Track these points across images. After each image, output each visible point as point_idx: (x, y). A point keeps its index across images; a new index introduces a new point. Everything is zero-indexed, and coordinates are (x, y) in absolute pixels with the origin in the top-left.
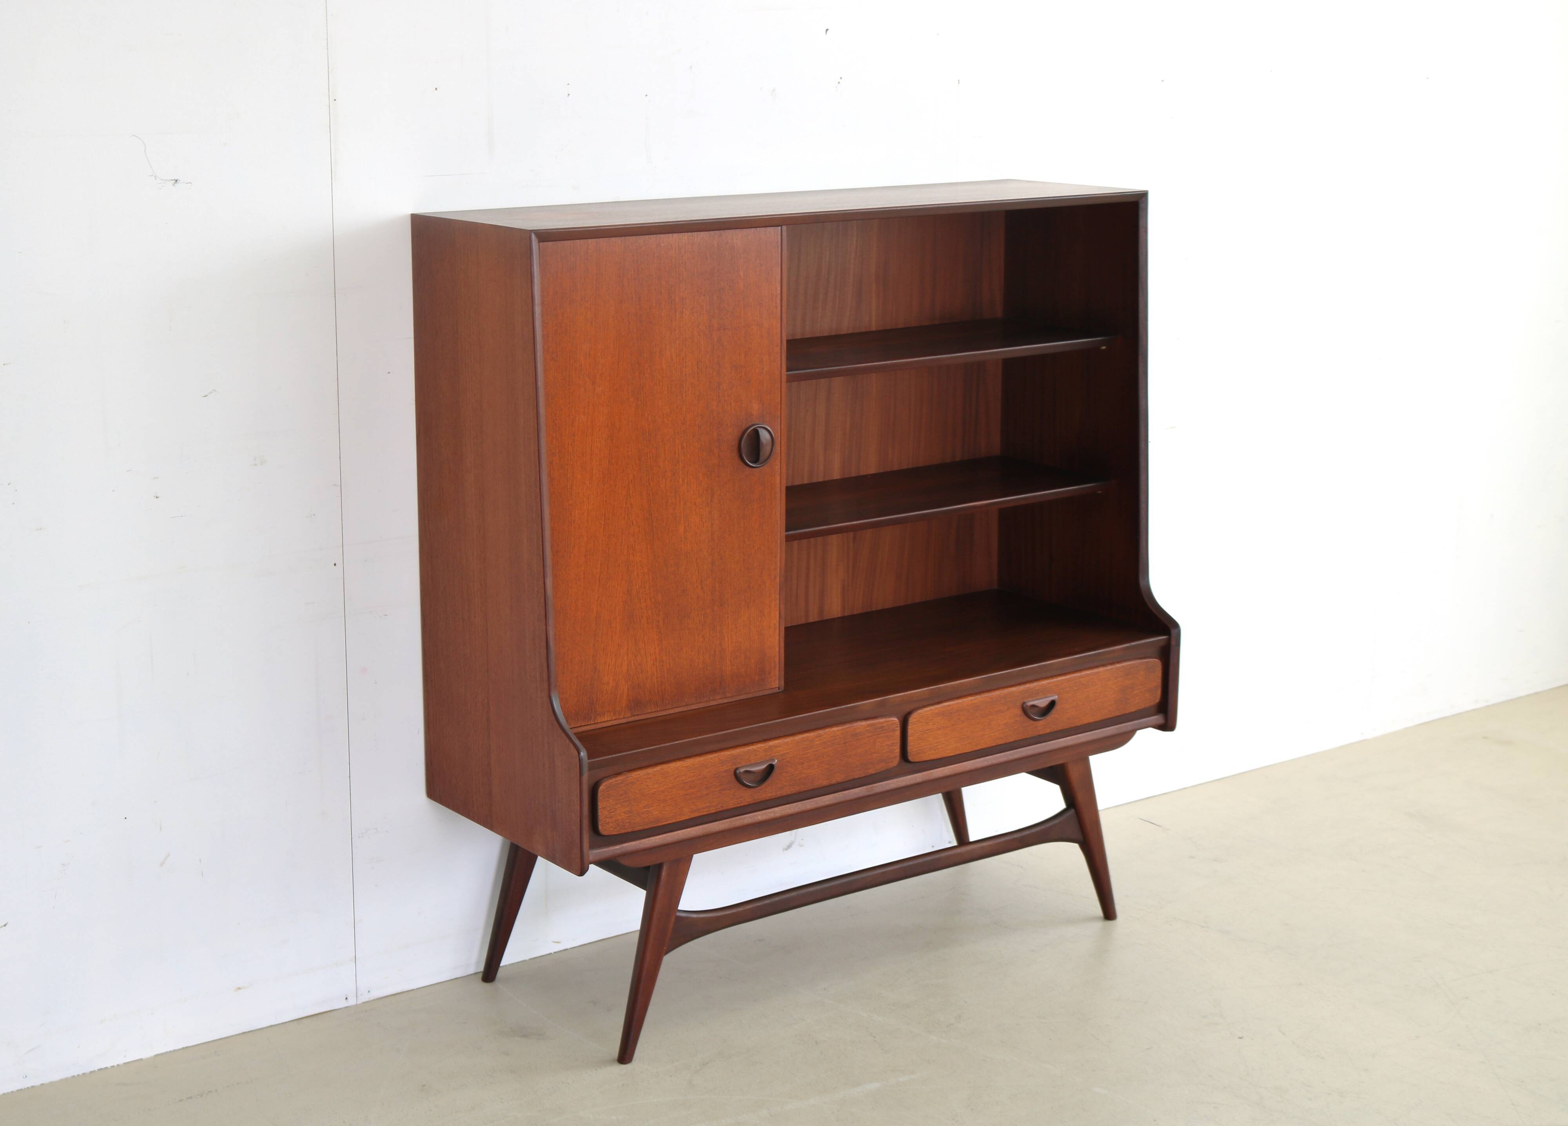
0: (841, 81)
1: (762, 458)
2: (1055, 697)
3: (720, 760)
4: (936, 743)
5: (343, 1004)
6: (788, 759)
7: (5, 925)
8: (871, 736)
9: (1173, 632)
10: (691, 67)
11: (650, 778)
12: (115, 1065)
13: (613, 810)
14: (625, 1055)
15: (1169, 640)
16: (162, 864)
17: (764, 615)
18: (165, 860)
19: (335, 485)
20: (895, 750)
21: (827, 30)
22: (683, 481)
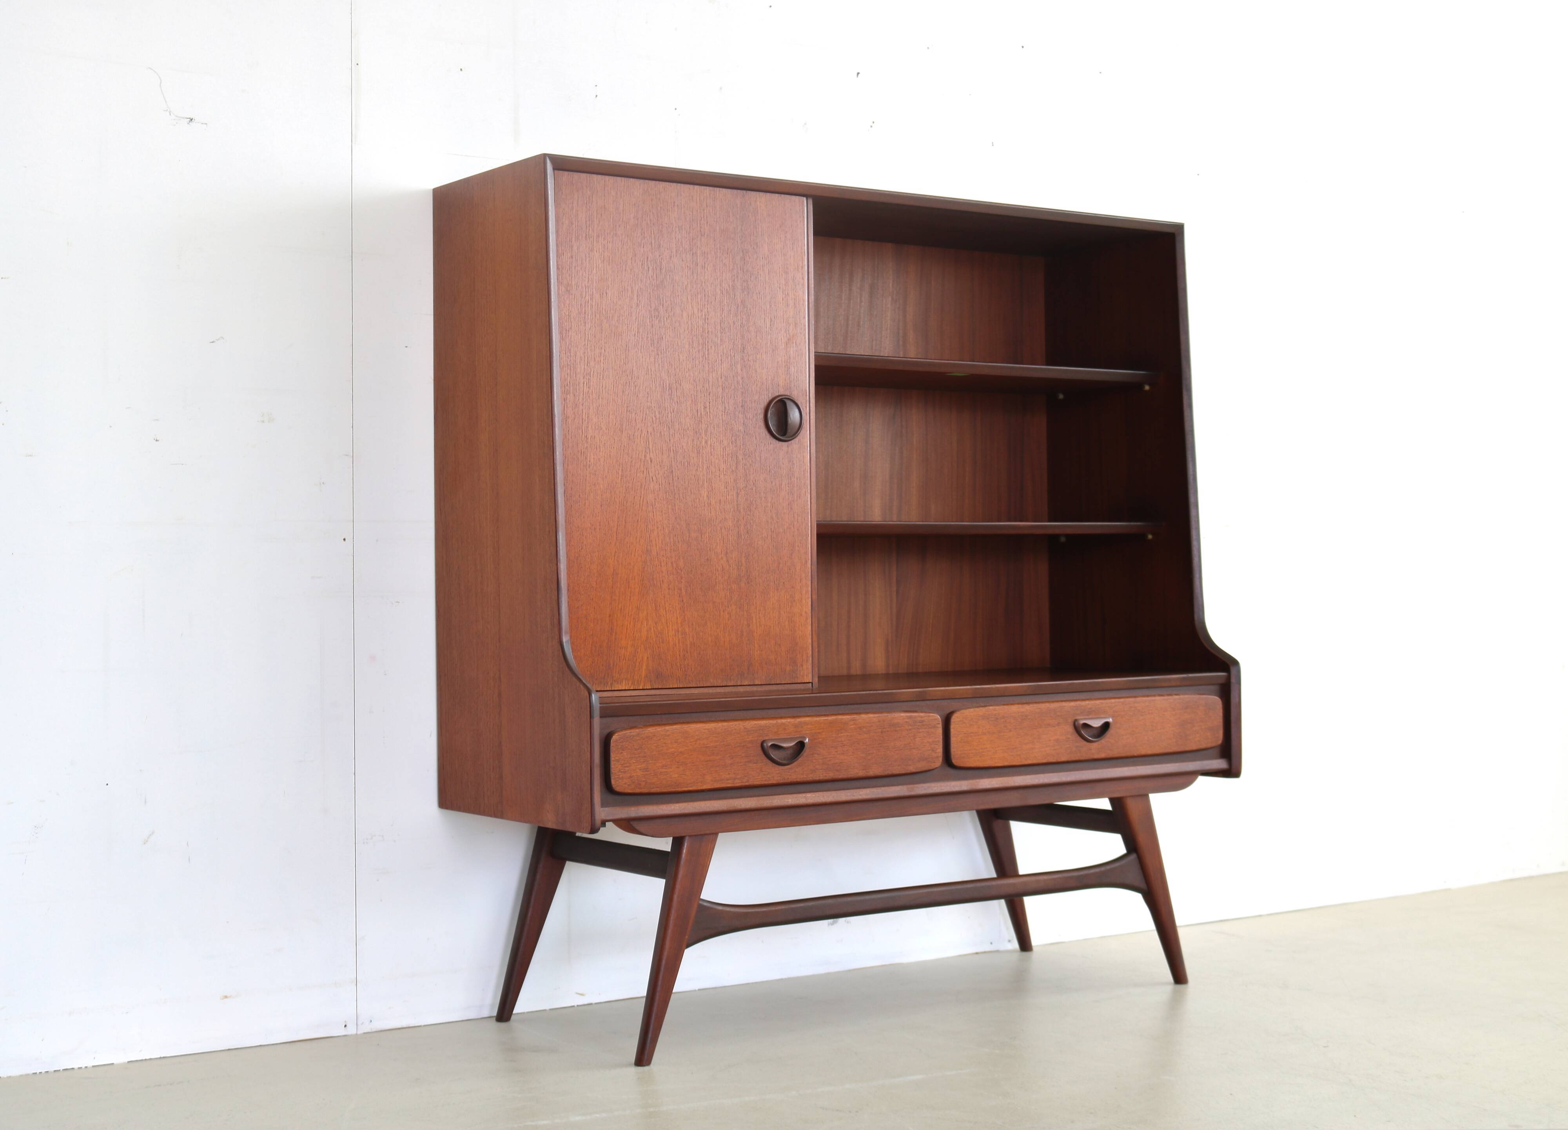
0: (872, 124)
1: (790, 431)
2: (1110, 720)
3: (745, 728)
4: (982, 749)
5: (340, 1032)
6: (820, 740)
8: (910, 730)
9: (1233, 671)
10: (721, 88)
11: (669, 735)
12: (83, 1067)
13: (628, 765)
14: (643, 1058)
15: (1229, 678)
16: (145, 842)
17: (794, 601)
18: (148, 838)
19: (347, 455)
20: (937, 749)
21: (858, 73)
22: (706, 442)
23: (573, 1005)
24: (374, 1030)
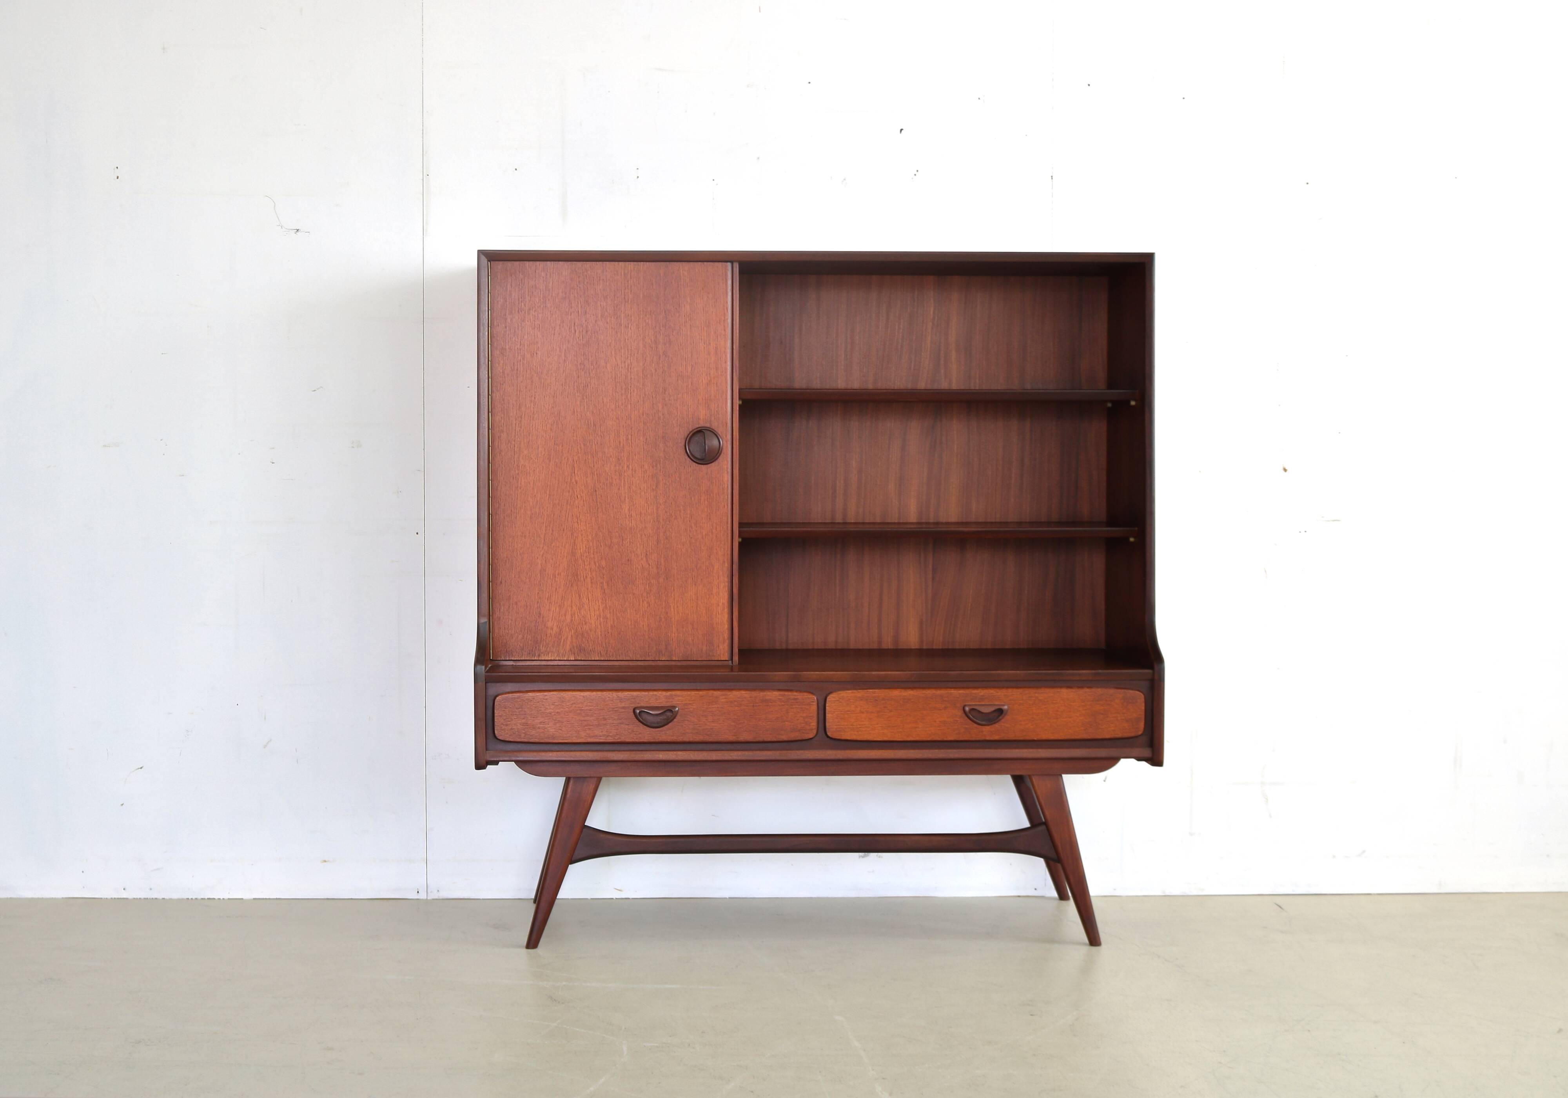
0: (916, 173)
1: (710, 456)
2: (1002, 707)
3: (618, 697)
4: (860, 725)
5: (414, 896)
6: (691, 709)
7: (141, 768)
8: (783, 705)
9: (1158, 668)
10: (758, 158)
11: (547, 699)
12: (221, 898)
13: (509, 720)
14: (533, 942)
15: (1153, 674)
16: (265, 747)
17: (712, 594)
18: (267, 743)
20: (811, 723)
21: (901, 130)
22: (628, 467)
23: (612, 897)
24: (441, 898)
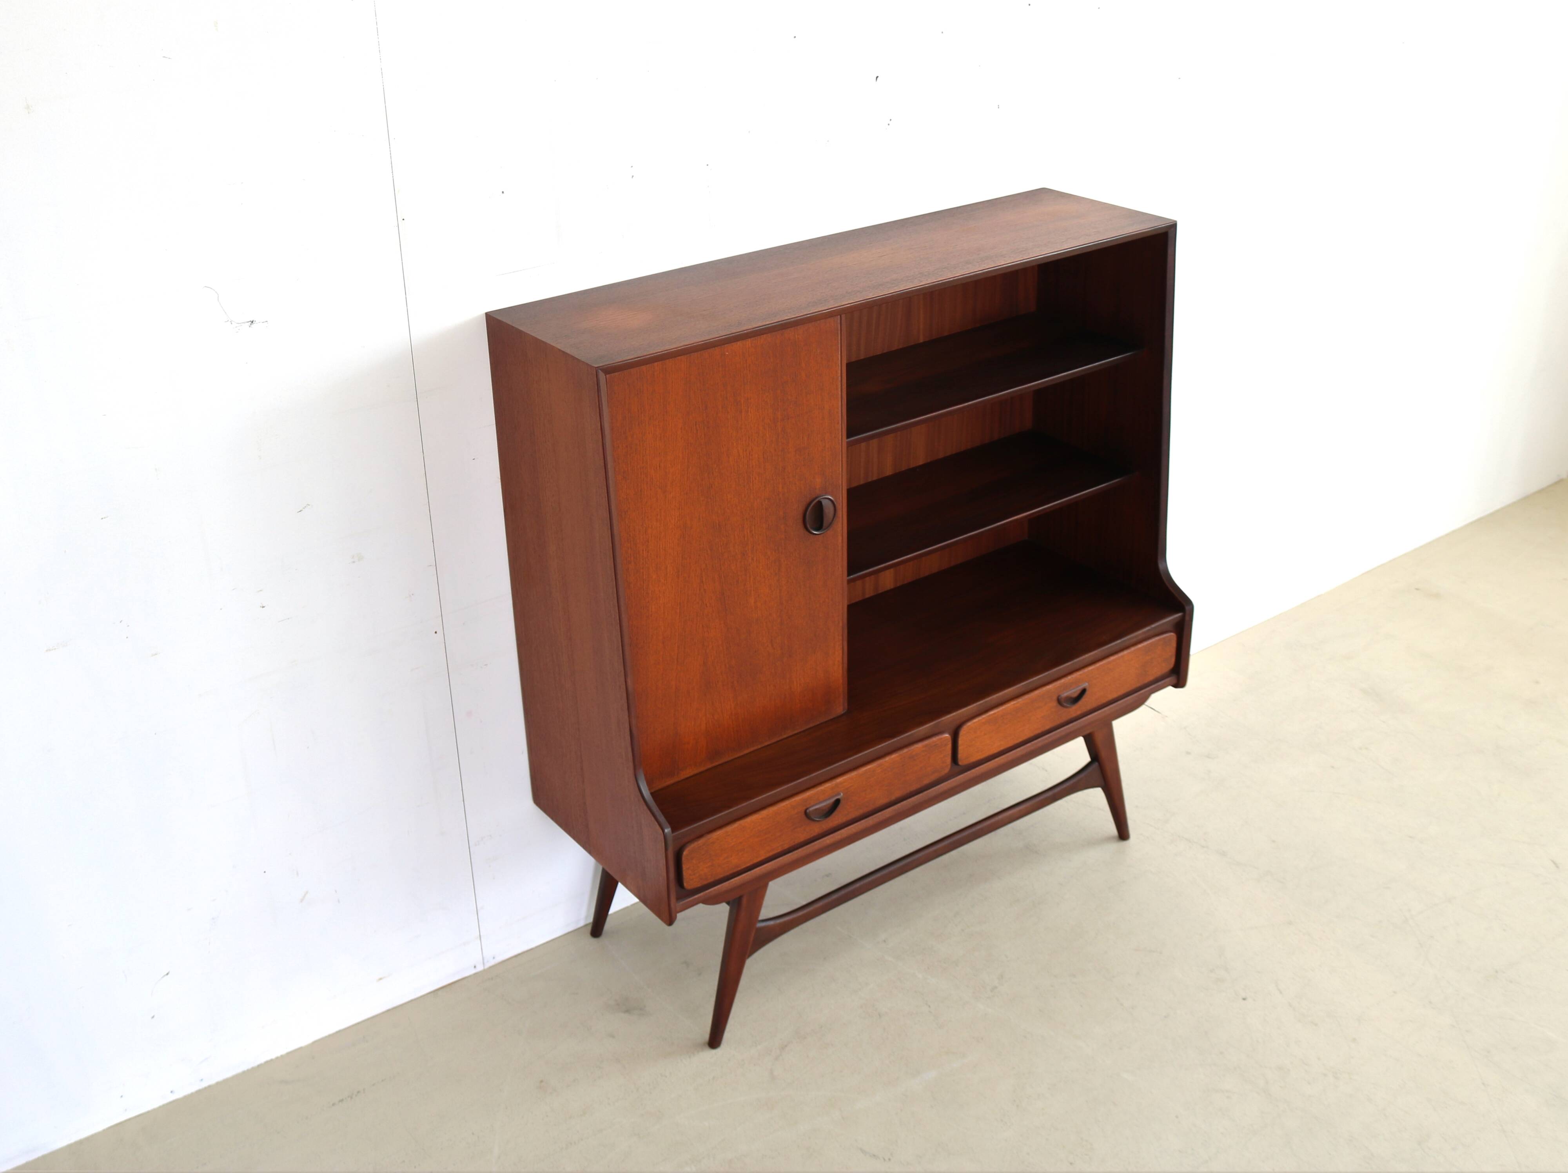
0: (890, 122)
1: (825, 524)
2: (1085, 685)
3: (793, 805)
4: (983, 745)
5: (473, 971)
6: (853, 790)
8: (926, 754)
9: (1187, 608)
13: (697, 868)
15: (1183, 617)
16: (302, 901)
17: (828, 656)
18: (304, 897)
19: (430, 566)
20: (945, 762)
21: (877, 77)
22: (752, 559)
24: (497, 962)
